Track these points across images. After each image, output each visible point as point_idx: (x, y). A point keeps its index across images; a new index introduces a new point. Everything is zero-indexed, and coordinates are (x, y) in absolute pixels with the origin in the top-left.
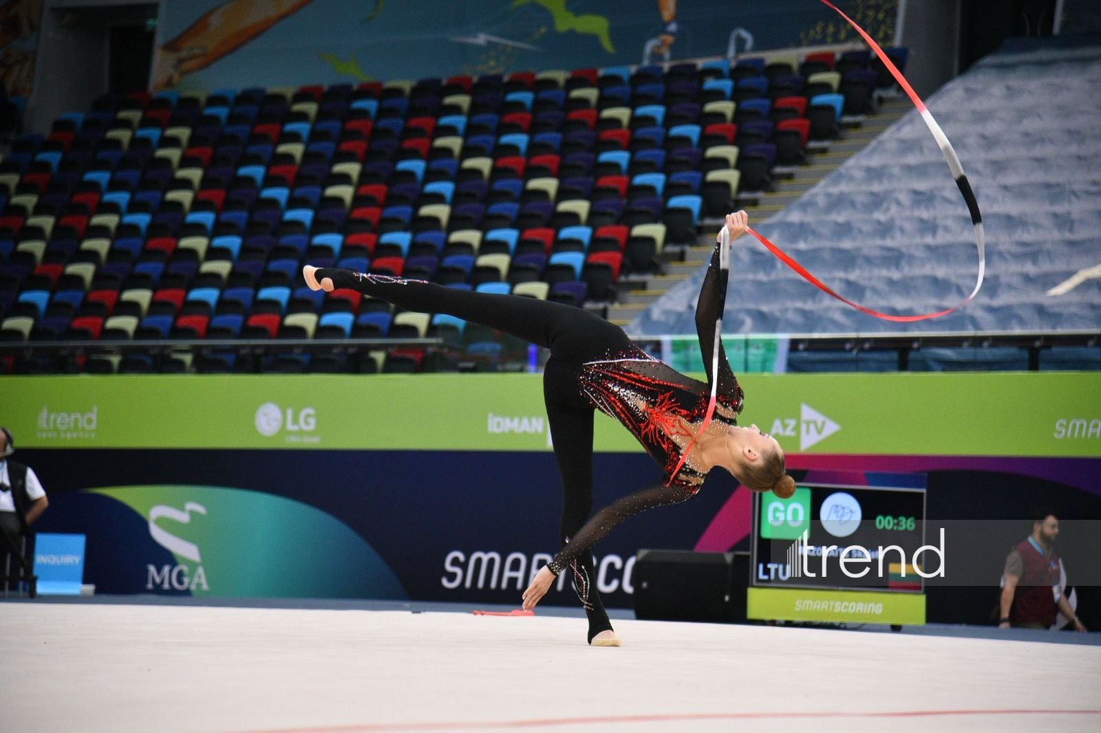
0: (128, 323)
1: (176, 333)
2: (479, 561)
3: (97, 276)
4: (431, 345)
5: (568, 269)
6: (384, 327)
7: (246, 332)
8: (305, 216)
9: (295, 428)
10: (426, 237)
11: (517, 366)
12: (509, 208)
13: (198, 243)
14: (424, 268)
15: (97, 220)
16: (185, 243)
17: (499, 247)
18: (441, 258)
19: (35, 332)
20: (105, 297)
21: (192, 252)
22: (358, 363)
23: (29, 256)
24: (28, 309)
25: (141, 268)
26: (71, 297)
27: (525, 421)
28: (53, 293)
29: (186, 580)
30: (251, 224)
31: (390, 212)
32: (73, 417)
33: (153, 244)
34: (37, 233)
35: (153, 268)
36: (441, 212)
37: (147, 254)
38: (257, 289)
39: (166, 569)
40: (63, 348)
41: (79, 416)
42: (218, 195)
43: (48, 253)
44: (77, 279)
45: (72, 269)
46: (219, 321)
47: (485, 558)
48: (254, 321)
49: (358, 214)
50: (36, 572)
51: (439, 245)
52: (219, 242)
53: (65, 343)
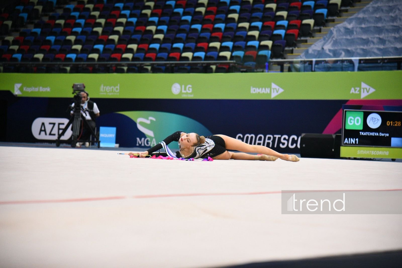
0: (129, 56)
1: (146, 59)
2: (248, 137)
3: (119, 39)
4: (232, 63)
5: (280, 35)
6: (215, 57)
7: (169, 59)
8: (189, 18)
9: (185, 92)
10: (230, 25)
11: (261, 70)
12: (259, 14)
13: (153, 28)
14: (230, 36)
15: (119, 20)
16: (149, 28)
17: (255, 28)
18: (235, 33)
19: (99, 59)
20: (122, 47)
21: (151, 31)
22: (206, 69)
23: (97, 32)
24: (97, 51)
25: (134, 37)
26: (111, 47)
27: (264, 89)
28: (105, 45)
29: (149, 143)
30: (170, 21)
31: (218, 16)
32: (111, 88)
33: (138, 28)
34: (99, 25)
35: (138, 37)
36: (235, 16)
37: (136, 32)
38: (172, 44)
39: (143, 139)
40: (109, 64)
41: (113, 87)
42: (159, 11)
43: (103, 32)
44: (113, 40)
45: (111, 37)
46: (160, 55)
47: (250, 136)
48: (172, 55)
49: (206, 17)
50: (100, 140)
51: (235, 28)
52: (160, 27)
53: (108, 63)
